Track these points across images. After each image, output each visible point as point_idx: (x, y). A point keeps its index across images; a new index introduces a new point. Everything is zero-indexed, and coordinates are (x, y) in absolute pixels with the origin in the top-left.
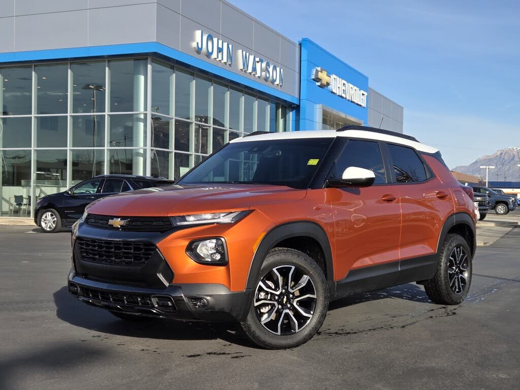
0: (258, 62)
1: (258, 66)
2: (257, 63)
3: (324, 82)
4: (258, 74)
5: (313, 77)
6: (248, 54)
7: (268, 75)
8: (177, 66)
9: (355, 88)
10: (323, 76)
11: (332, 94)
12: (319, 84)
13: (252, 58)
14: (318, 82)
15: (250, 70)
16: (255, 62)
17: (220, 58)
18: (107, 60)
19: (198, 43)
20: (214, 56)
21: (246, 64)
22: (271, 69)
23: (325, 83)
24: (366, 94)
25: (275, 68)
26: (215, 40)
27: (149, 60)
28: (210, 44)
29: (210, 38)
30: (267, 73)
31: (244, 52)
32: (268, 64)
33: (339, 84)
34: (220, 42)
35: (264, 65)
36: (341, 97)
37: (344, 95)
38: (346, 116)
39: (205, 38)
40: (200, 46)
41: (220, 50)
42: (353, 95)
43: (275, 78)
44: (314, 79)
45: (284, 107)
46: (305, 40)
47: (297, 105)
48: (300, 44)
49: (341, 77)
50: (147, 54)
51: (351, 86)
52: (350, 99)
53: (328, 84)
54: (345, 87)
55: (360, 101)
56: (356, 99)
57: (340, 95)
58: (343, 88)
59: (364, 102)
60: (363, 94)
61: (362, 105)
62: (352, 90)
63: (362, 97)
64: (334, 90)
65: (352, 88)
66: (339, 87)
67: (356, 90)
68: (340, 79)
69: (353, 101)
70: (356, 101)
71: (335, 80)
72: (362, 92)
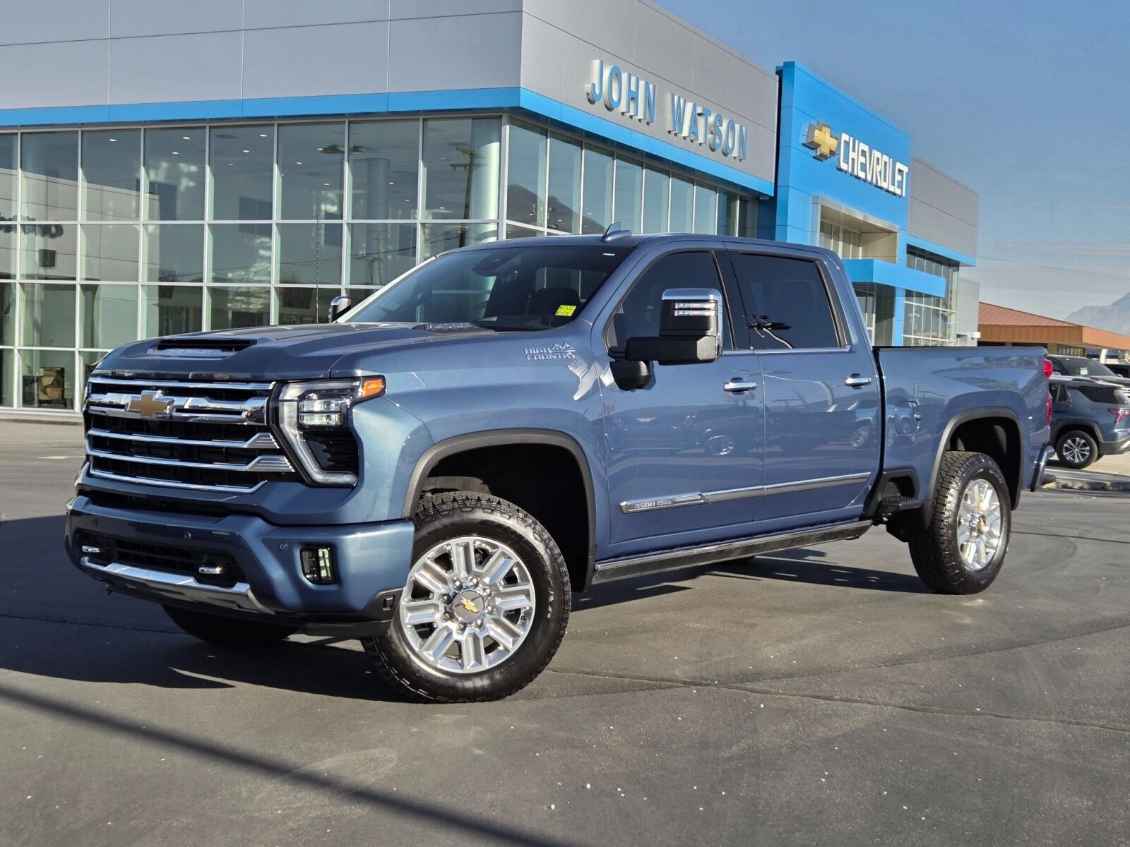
0: (700, 115)
1: (701, 120)
2: (698, 117)
3: (825, 150)
4: (701, 140)
5: (803, 140)
6: (682, 100)
7: (717, 141)
8: (553, 130)
9: (886, 158)
11: (839, 173)
12: (812, 153)
13: (689, 106)
14: (813, 149)
15: (685, 133)
16: (696, 116)
17: (632, 113)
19: (594, 85)
20: (623, 108)
22: (723, 128)
23: (827, 152)
24: (905, 169)
26: (624, 76)
27: (505, 119)
28: (615, 86)
29: (616, 74)
30: (717, 137)
31: (676, 98)
32: (719, 120)
33: (854, 151)
34: (633, 79)
35: (711, 119)
36: (857, 177)
37: (862, 175)
38: (864, 216)
39: (606, 74)
40: (597, 92)
41: (633, 98)
42: (880, 172)
43: (730, 146)
44: (804, 145)
45: (744, 202)
46: (790, 65)
47: (770, 197)
48: (779, 73)
49: (858, 136)
50: (501, 109)
51: (877, 154)
52: (874, 182)
53: (832, 153)
54: (865, 157)
55: (893, 184)
56: (885, 181)
57: (855, 173)
58: (862, 159)
59: (900, 187)
60: (900, 171)
61: (898, 191)
62: (878, 163)
63: (898, 177)
64: (844, 166)
65: (878, 159)
66: (853, 160)
67: (886, 163)
68: (857, 142)
69: (879, 184)
70: (885, 185)
71: (847, 143)
72: (899, 166)
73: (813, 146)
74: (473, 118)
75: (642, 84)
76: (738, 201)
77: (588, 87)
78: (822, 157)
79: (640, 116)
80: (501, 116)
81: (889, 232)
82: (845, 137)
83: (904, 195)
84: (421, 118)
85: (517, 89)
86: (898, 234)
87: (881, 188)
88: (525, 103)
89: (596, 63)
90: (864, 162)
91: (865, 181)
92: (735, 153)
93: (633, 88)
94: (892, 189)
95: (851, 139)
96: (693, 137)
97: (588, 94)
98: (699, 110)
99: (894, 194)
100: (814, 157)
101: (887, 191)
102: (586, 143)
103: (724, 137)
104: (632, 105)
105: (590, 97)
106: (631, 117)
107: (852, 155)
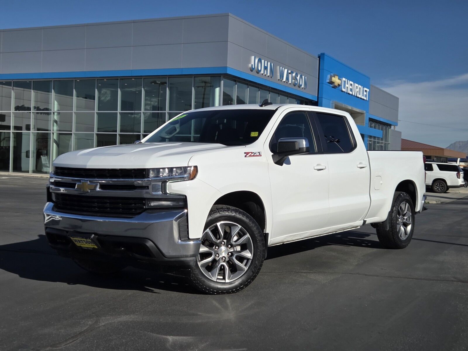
0: (290, 73)
1: (290, 76)
2: (289, 74)
3: (336, 84)
4: (290, 82)
5: (328, 81)
6: (283, 69)
7: (296, 82)
8: (239, 80)
9: (360, 86)
10: (336, 80)
11: (342, 92)
12: (332, 86)
13: (286, 71)
14: (332, 84)
15: (284, 80)
16: (288, 74)
17: (265, 73)
19: (252, 65)
20: (262, 72)
21: (282, 76)
22: (298, 78)
24: (368, 90)
25: (301, 77)
26: (263, 61)
27: (222, 77)
28: (259, 65)
29: (260, 61)
30: (296, 81)
31: (281, 68)
32: (297, 75)
33: (347, 84)
34: (266, 62)
35: (294, 75)
36: (349, 94)
37: (351, 93)
38: (352, 108)
39: (257, 61)
40: (253, 67)
41: (266, 68)
42: (358, 92)
43: (301, 84)
44: (328, 83)
46: (323, 54)
47: (316, 101)
48: (319, 57)
49: (349, 79)
50: (220, 74)
51: (356, 85)
52: (356, 95)
53: (339, 85)
54: (352, 86)
55: (363, 96)
56: (360, 94)
57: (348, 92)
58: (351, 87)
59: (366, 96)
60: (366, 91)
61: (365, 98)
62: (357, 88)
63: (365, 93)
64: (343, 90)
65: (357, 87)
66: (347, 87)
67: (360, 88)
68: (349, 81)
69: (358, 96)
70: (360, 96)
71: (345, 82)
72: (365, 89)
74: (211, 77)
75: (269, 63)
76: (304, 103)
77: (250, 66)
78: (335, 87)
79: (268, 74)
80: (221, 76)
81: (362, 114)
82: (344, 79)
84: (193, 76)
85: (226, 68)
86: (365, 114)
87: (358, 97)
88: (229, 72)
89: (253, 57)
90: (351, 88)
91: (352, 95)
92: (303, 86)
93: (266, 65)
94: (362, 97)
95: (346, 80)
96: (287, 81)
97: (250, 68)
98: (290, 72)
99: (364, 99)
100: (332, 87)
101: (361, 98)
102: (249, 84)
103: (298, 81)
104: (265, 71)
106: (265, 75)
107: (347, 85)
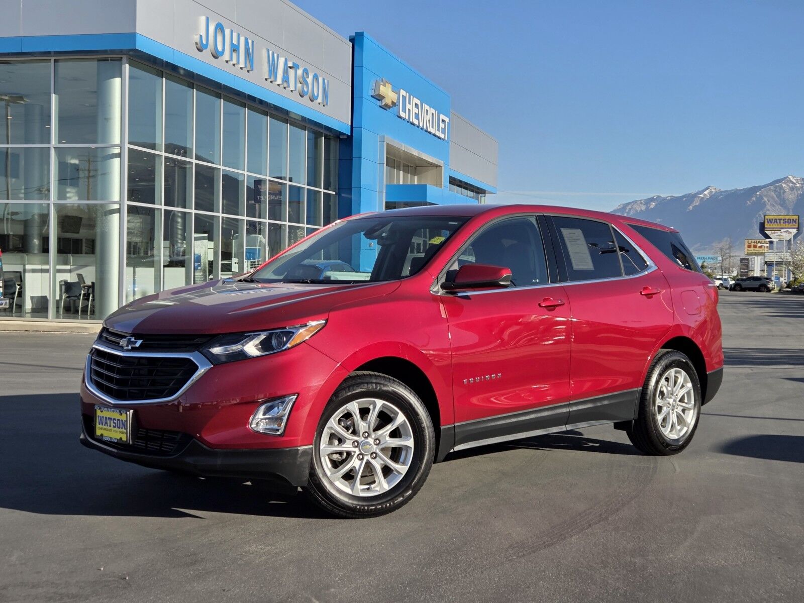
0: (290, 68)
1: (291, 72)
2: (289, 69)
3: (388, 101)
4: (292, 87)
5: (372, 93)
6: (276, 55)
7: (305, 89)
8: (168, 72)
9: (433, 111)
10: (387, 91)
11: (399, 119)
12: (379, 103)
13: (282, 60)
14: (379, 100)
15: (279, 81)
16: (287, 69)
17: (234, 61)
18: (52, 59)
19: (201, 36)
20: (226, 56)
22: (310, 80)
23: (390, 103)
24: (447, 120)
25: (316, 77)
26: (227, 31)
27: (125, 58)
28: (219, 38)
29: (220, 28)
30: (305, 86)
31: (271, 53)
32: (306, 72)
33: (410, 103)
34: (235, 35)
35: (300, 72)
36: (413, 124)
37: (416, 122)
38: (418, 153)
39: (212, 28)
40: (204, 42)
41: (235, 49)
42: (429, 121)
43: (316, 94)
45: (327, 139)
46: (360, 35)
47: (348, 135)
48: (352, 40)
49: (412, 93)
50: (121, 52)
51: (426, 107)
52: (425, 127)
53: (393, 103)
54: (418, 109)
55: (439, 130)
56: (433, 127)
57: (411, 120)
58: (416, 110)
59: (444, 132)
60: (443, 121)
61: (442, 136)
62: (427, 114)
63: (442, 125)
64: (402, 114)
65: (427, 111)
66: (409, 110)
67: (433, 114)
68: (412, 97)
69: (429, 130)
70: (433, 131)
71: (404, 97)
72: (442, 117)
73: (379, 98)
75: (242, 39)
76: (323, 138)
77: (196, 38)
78: (386, 107)
79: (242, 64)
80: (121, 57)
81: (437, 166)
82: (403, 92)
83: (446, 139)
85: (134, 35)
86: (443, 167)
87: (430, 133)
88: (141, 46)
89: (203, 19)
90: (417, 112)
91: (418, 127)
92: (320, 100)
93: (235, 42)
94: (438, 134)
95: (408, 94)
96: (285, 85)
97: (197, 44)
98: (290, 64)
99: (439, 138)
100: (380, 107)
101: (435, 135)
102: (196, 84)
103: (310, 86)
104: (234, 55)
105: (199, 46)
106: (234, 65)
107: (408, 106)
